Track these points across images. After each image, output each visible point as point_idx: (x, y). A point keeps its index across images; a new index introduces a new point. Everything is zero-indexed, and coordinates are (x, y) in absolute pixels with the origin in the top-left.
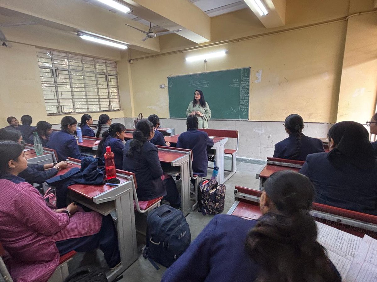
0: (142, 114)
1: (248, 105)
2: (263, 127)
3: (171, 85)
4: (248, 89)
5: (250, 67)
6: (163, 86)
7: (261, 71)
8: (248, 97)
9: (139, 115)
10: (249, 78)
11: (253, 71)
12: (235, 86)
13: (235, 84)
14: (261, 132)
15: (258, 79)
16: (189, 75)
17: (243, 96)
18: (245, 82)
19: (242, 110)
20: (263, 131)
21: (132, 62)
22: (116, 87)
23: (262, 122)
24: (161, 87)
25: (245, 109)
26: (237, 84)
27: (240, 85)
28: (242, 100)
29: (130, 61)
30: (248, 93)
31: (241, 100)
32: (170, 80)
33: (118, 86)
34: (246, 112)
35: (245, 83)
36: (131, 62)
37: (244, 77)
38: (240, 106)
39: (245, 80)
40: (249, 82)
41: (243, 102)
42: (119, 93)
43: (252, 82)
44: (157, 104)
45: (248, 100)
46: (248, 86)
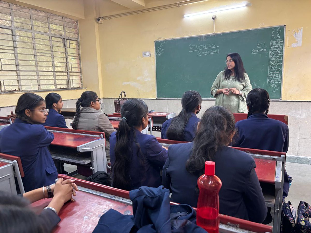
1: (281, 79)
2: (303, 110)
3: (160, 53)
4: (281, 56)
5: (285, 25)
6: (148, 54)
7: (302, 30)
8: (281, 67)
10: (283, 40)
11: (289, 30)
12: (260, 52)
13: (260, 49)
14: (300, 117)
15: (297, 42)
16: (188, 38)
17: (273, 66)
18: (277, 46)
19: (271, 86)
20: (304, 116)
21: (101, 21)
22: (77, 55)
23: (302, 103)
24: (145, 55)
25: (275, 84)
26: (264, 49)
27: (268, 51)
28: (271, 71)
29: (98, 20)
30: (281, 61)
31: (269, 72)
32: (158, 45)
33: (79, 54)
34: (277, 88)
35: (277, 48)
36: (100, 22)
37: (275, 39)
38: (268, 80)
39: (277, 43)
40: (282, 46)
41: (274, 74)
42: (80, 64)
43: (288, 47)
44: (138, 78)
45: (281, 71)
46: (282, 51)
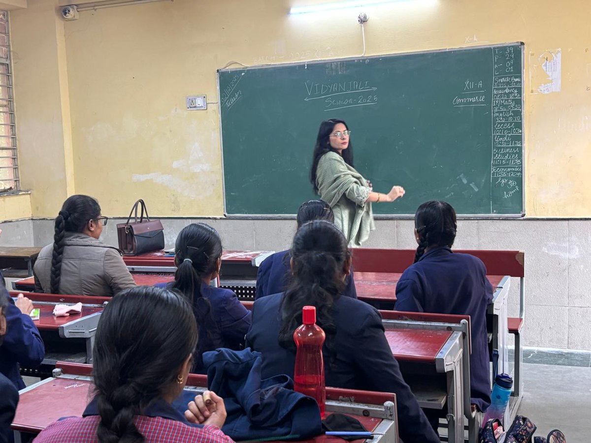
0: (143, 203)
1: (521, 166)
2: (574, 238)
3: (233, 100)
4: (518, 114)
5: (522, 44)
6: (199, 102)
7: (559, 55)
8: (519, 138)
9: (136, 205)
10: (520, 77)
11: (532, 55)
12: (471, 103)
13: (472, 96)
14: (567, 255)
15: (552, 81)
16: (301, 67)
17: (501, 136)
18: (507, 91)
19: (500, 183)
20: (576, 253)
21: (72, 13)
22: (5, 103)
23: (570, 222)
24: (192, 105)
25: (509, 179)
26: (479, 95)
27: (488, 101)
28: (498, 148)
29: (64, 11)
30: (519, 126)
31: (494, 150)
32: (227, 80)
33: (10, 100)
34: (514, 188)
35: (508, 94)
36: (69, 16)
37: (503, 74)
38: (493, 170)
39: (508, 83)
40: (520, 90)
41: (504, 155)
42: (13, 127)
43: (532, 92)
44: (175, 165)
45: (521, 149)
46: (519, 102)
